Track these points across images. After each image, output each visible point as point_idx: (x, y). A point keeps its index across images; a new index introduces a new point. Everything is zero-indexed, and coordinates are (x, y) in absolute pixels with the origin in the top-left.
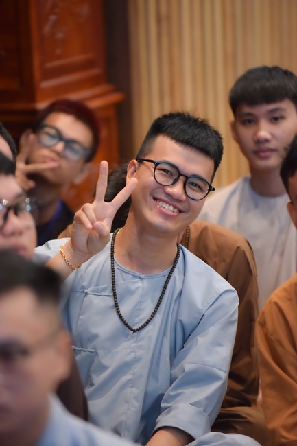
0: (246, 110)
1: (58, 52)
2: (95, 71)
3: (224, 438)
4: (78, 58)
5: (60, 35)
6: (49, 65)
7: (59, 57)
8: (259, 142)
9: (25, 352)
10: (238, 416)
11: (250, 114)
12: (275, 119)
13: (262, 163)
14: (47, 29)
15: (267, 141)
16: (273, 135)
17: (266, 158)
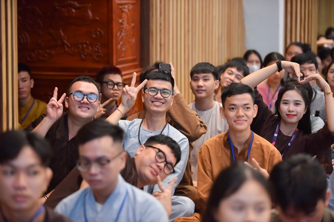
0: (195, 75)
1: (123, 55)
2: (136, 63)
3: (178, 198)
4: (130, 58)
5: (124, 49)
6: (119, 60)
7: (123, 57)
8: (199, 87)
9: (109, 161)
10: (186, 188)
11: (196, 77)
12: (205, 80)
13: (199, 95)
14: (119, 46)
15: (202, 87)
16: (204, 85)
17: (201, 93)
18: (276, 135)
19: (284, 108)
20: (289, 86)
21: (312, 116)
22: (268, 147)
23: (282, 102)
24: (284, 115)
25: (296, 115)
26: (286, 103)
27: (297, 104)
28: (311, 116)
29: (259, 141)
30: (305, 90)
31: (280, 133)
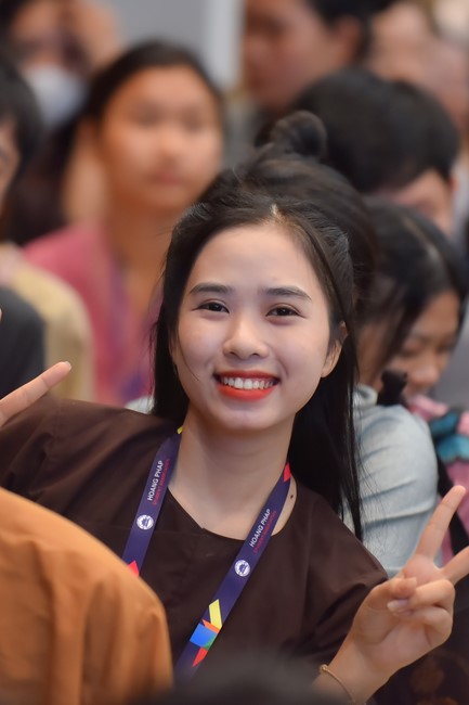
18: (145, 522)
19: (202, 333)
20: (233, 205)
21: (364, 398)
22: (76, 565)
23: (188, 301)
24: (200, 383)
25: (276, 380)
26: (217, 304)
27: (284, 311)
28: (357, 400)
29: (19, 529)
30: (331, 231)
31: (170, 512)
